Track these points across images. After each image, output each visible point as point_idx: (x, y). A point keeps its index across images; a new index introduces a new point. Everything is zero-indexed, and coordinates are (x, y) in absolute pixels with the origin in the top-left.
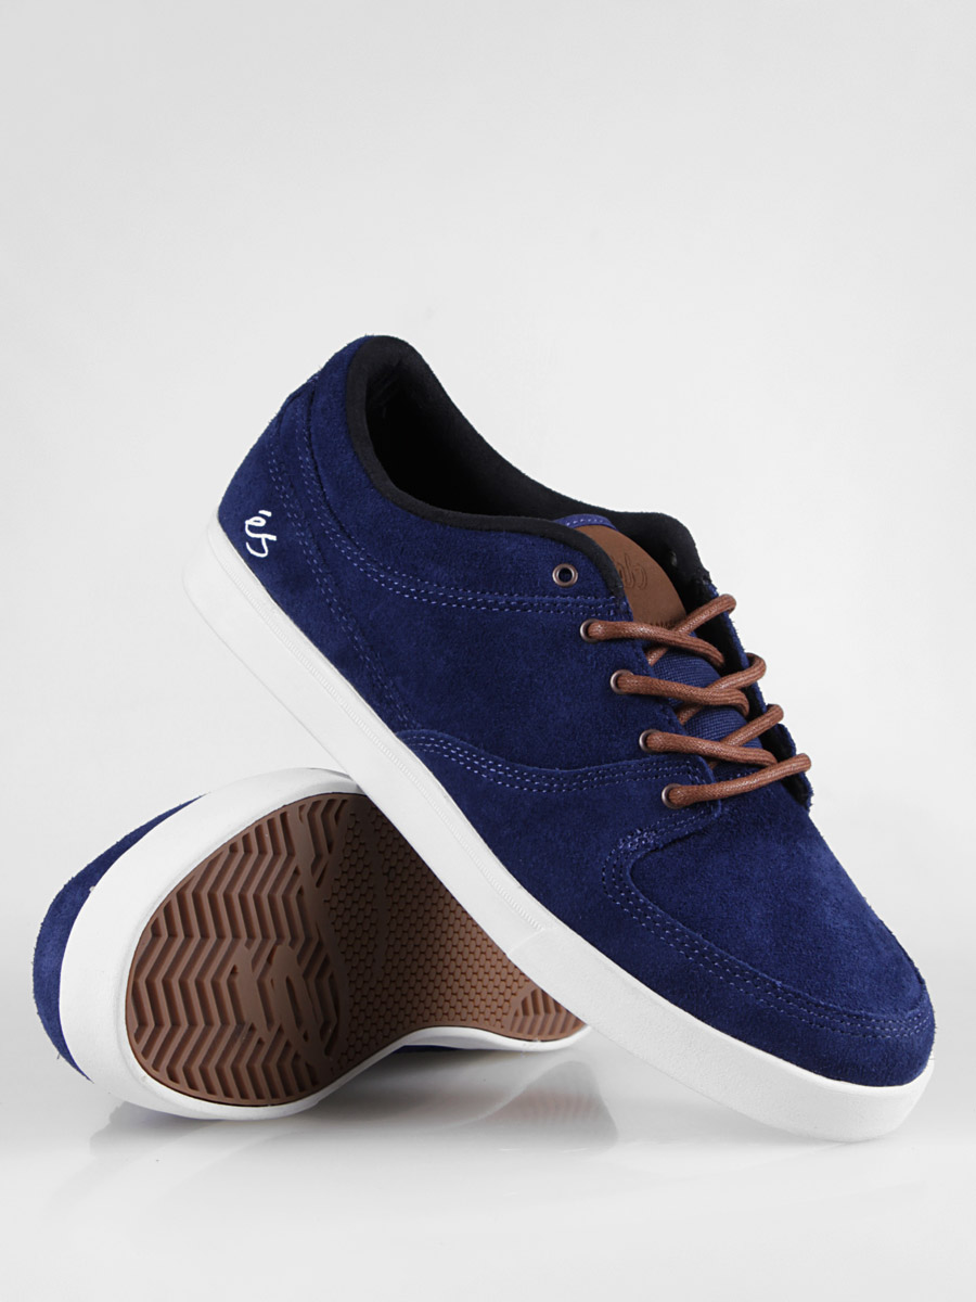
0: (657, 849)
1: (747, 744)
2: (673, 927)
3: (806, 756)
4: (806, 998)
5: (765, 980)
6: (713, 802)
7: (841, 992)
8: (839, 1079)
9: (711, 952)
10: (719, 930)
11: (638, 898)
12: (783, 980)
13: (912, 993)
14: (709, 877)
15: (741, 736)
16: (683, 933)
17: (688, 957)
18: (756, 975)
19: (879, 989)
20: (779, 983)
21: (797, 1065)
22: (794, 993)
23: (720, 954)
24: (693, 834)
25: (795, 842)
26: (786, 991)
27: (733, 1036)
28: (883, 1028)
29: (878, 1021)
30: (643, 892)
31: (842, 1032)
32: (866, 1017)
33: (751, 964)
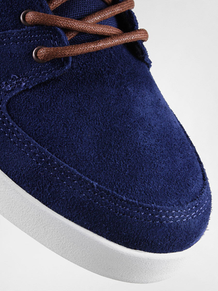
0: (27, 90)
1: (101, 23)
2: (29, 142)
3: (146, 31)
4: (113, 195)
5: (87, 182)
6: (66, 59)
7: (140, 191)
8: (135, 249)
9: (52, 160)
10: (60, 146)
11: (9, 122)
12: (99, 182)
13: (195, 188)
14: (58, 110)
15: (97, 18)
16: (35, 147)
17: (37, 163)
18: (80, 178)
19: (169, 188)
20: (95, 184)
21: (107, 239)
22: (105, 191)
23: (58, 162)
24: (52, 80)
25: (125, 87)
26: (101, 190)
27: (65, 217)
28: (167, 216)
29: (164, 211)
30: (12, 118)
31: (138, 219)
32: (156, 208)
33: (78, 170)
